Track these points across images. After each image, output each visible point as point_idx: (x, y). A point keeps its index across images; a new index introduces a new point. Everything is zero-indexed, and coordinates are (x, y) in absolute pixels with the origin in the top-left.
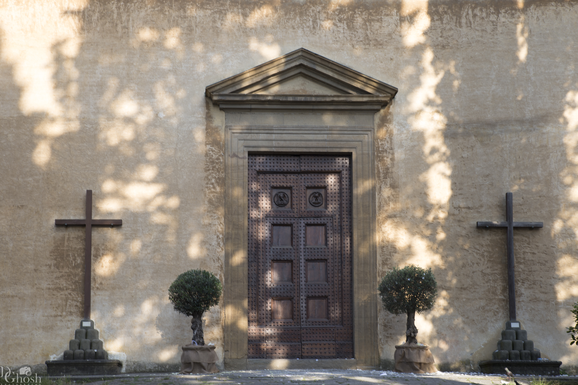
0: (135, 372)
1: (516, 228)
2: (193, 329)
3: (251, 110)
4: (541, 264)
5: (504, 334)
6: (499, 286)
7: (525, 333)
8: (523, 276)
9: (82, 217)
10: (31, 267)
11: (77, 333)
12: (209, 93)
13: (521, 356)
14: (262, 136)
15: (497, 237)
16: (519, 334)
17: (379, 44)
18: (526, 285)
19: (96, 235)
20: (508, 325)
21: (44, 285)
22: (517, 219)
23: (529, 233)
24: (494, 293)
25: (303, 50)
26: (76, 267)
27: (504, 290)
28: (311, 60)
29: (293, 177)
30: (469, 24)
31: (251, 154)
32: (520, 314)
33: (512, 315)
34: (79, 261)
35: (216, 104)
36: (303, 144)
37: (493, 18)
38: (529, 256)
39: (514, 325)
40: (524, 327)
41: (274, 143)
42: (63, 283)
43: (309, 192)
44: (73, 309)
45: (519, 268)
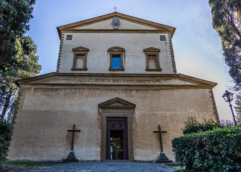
1: (162, 132)
3: (107, 109)
4: (167, 140)
5: (160, 155)
6: (159, 144)
7: (165, 154)
8: (164, 142)
9: (73, 129)
10: (62, 139)
11: (70, 153)
12: (99, 105)
13: (164, 159)
14: (109, 114)
15: (158, 134)
17: (132, 97)
18: (165, 144)
19: (76, 133)
20: (161, 153)
21: (64, 143)
22: (162, 130)
23: (164, 133)
24: (158, 146)
25: (117, 98)
26: (71, 140)
27: (160, 145)
28: (119, 99)
29: (115, 122)
30: (149, 93)
31: (107, 117)
32: (164, 150)
33: (162, 151)
34: (71, 138)
35: (100, 107)
36: (117, 115)
37: (154, 92)
38: (165, 138)
39: (162, 153)
40: (164, 153)
41: (112, 115)
42: (68, 143)
43: (119, 125)
44: (70, 148)
45: (163, 141)
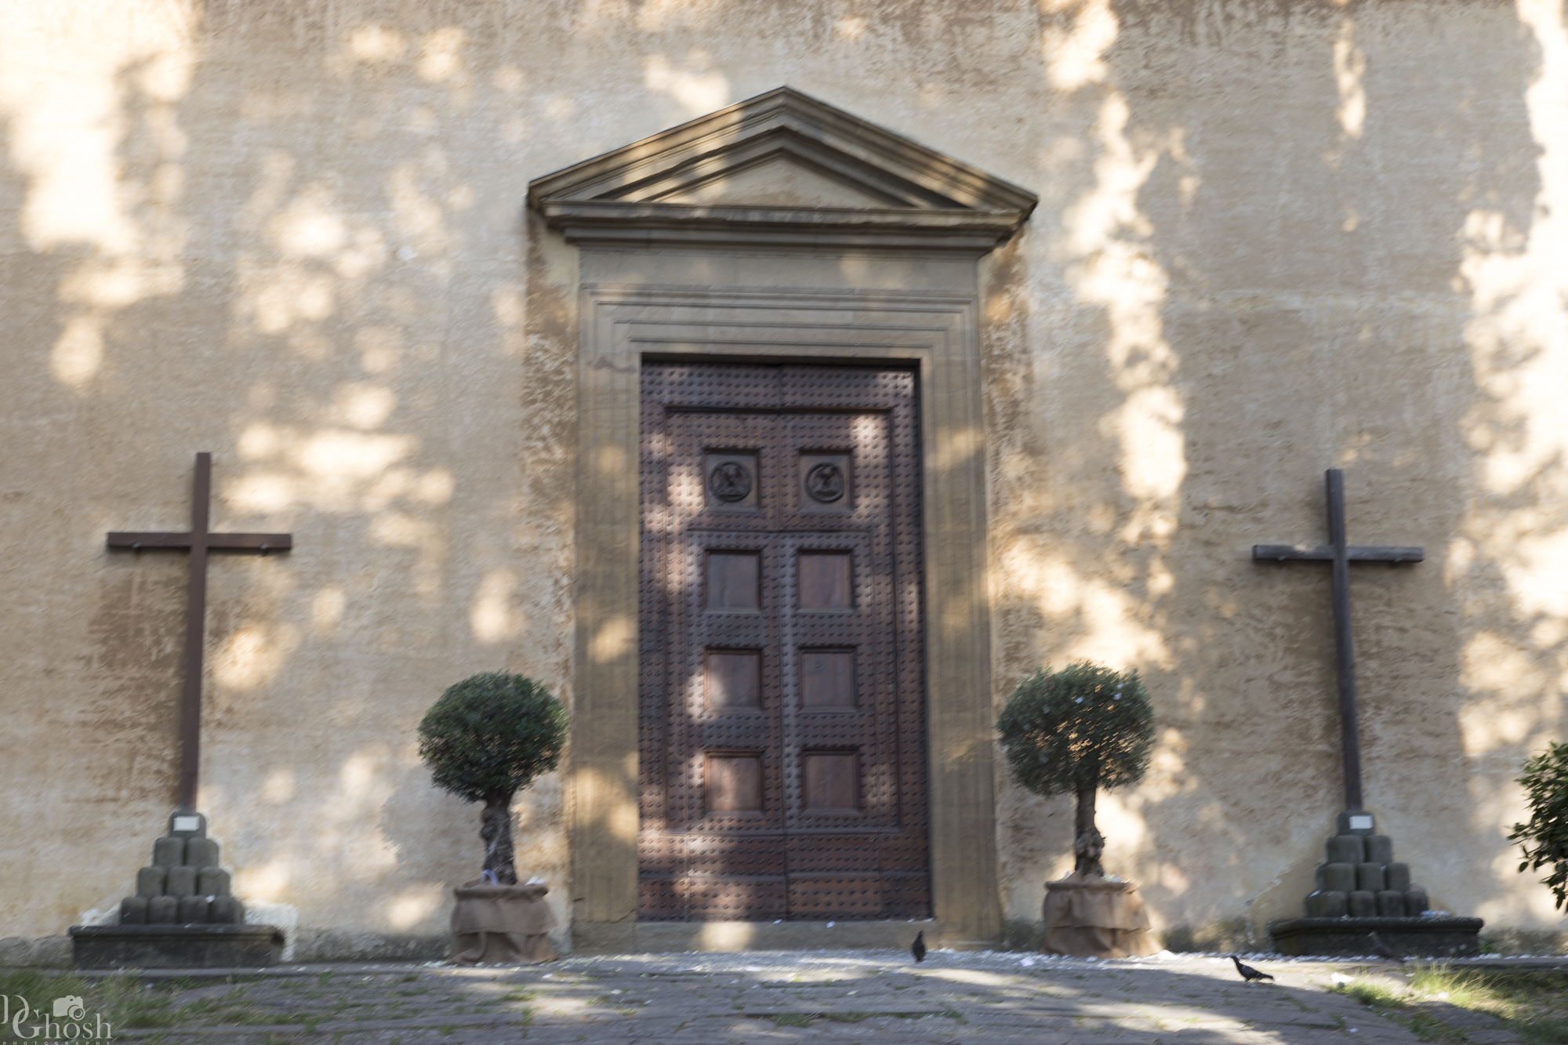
0: (321, 959)
1: (1357, 563)
2: (487, 837)
3: (648, 243)
4: (1423, 658)
5: (1333, 848)
6: (1317, 716)
7: (1386, 842)
8: (1377, 691)
9: (182, 527)
10: (35, 662)
11: (160, 848)
12: (537, 198)
13: (1378, 905)
14: (678, 314)
15: (1308, 585)
16: (1372, 845)
17: (986, 82)
18: (1386, 714)
19: (220, 574)
20: (1343, 823)
21: (72, 713)
22: (1359, 539)
23: (1388, 575)
24: (1304, 736)
25: (787, 92)
26: (161, 663)
27: (1329, 728)
28: (809, 119)
29: (762, 422)
30: (1215, 38)
31: (651, 361)
32: (1374, 793)
33: (1352, 797)
34: (170, 646)
35: (556, 226)
36: (789, 335)
37: (1274, 24)
38: (1391, 638)
39: (1359, 823)
40: (1384, 829)
41: (712, 333)
42: (124, 708)
43: (807, 463)
44: (151, 783)
45: (1367, 669)
